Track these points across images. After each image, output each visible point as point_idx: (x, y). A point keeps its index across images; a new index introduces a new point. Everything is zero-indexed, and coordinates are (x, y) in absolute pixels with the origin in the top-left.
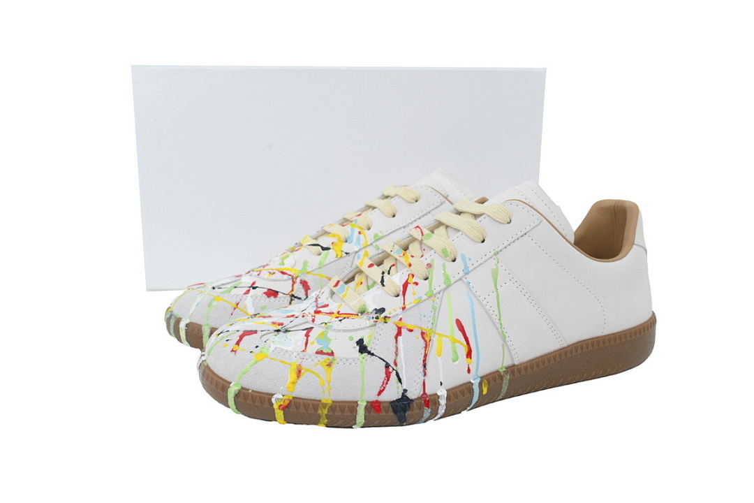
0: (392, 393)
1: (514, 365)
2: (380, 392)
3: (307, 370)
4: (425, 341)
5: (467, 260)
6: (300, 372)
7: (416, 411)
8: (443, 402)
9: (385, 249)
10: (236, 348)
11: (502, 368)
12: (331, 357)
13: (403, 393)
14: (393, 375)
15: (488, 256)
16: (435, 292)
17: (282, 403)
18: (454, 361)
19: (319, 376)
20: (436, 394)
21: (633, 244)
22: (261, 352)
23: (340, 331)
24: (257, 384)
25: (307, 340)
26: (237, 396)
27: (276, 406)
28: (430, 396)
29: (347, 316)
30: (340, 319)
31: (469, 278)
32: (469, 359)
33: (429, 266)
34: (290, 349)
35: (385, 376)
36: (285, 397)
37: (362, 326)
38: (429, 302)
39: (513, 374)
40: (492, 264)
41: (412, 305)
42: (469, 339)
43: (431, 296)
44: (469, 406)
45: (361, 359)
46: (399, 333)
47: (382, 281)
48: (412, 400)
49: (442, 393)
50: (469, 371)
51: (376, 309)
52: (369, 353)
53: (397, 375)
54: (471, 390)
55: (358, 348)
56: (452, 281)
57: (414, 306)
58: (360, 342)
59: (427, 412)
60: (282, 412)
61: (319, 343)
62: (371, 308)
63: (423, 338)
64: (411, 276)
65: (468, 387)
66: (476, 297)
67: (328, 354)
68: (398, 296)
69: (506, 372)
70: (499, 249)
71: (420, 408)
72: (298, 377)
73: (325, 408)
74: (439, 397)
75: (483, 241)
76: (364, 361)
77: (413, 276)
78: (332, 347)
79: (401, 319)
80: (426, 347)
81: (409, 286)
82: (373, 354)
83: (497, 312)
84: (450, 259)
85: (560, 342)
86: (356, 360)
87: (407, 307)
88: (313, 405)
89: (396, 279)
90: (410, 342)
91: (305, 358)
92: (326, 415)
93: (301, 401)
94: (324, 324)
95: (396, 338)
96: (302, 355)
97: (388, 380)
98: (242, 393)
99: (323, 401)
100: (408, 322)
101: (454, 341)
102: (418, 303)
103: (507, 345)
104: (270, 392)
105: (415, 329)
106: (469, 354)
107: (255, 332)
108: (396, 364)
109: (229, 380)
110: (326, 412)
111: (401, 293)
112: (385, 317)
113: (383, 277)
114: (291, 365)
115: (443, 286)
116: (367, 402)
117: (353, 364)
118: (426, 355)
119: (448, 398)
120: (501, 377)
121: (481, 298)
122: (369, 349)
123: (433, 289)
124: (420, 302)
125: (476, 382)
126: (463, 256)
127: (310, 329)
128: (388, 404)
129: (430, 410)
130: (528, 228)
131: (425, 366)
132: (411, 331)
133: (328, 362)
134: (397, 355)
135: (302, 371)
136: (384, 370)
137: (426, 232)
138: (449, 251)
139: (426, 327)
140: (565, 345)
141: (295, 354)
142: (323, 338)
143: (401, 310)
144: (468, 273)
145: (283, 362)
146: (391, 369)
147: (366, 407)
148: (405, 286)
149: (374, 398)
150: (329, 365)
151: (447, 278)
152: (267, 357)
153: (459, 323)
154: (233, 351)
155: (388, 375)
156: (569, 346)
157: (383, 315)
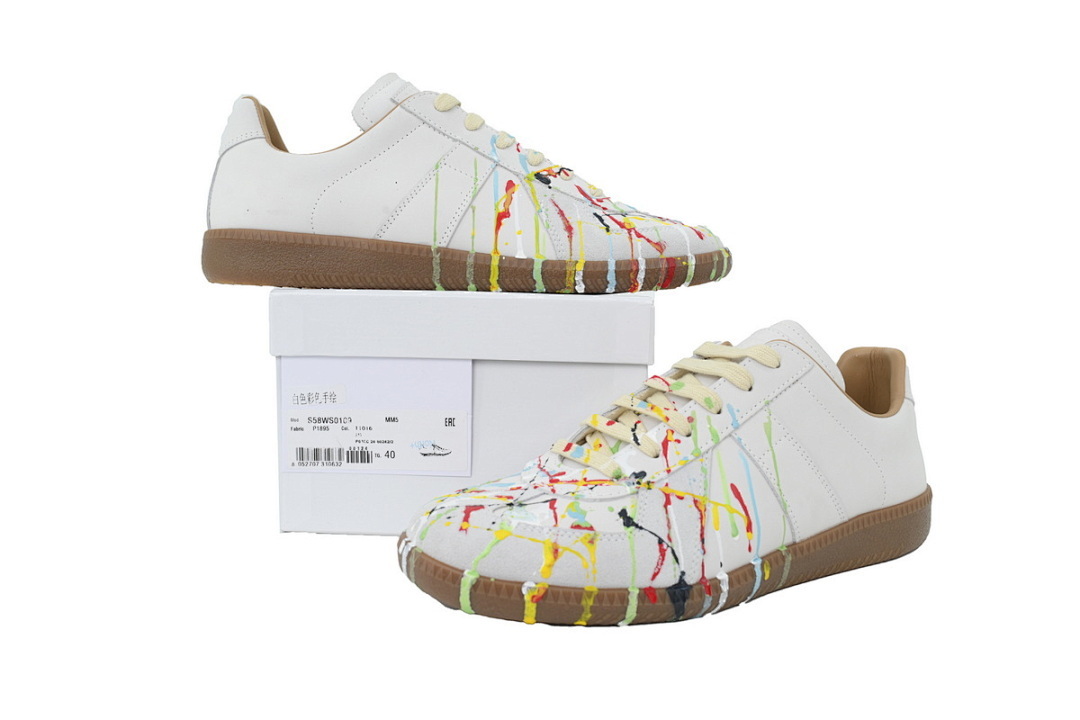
0: (668, 578)
1: (794, 543)
2: (655, 576)
3: (565, 549)
4: (700, 511)
5: (735, 411)
6: (556, 552)
7: (697, 599)
8: (725, 588)
9: (619, 404)
10: (465, 525)
11: (782, 547)
12: (592, 532)
13: (681, 577)
14: (669, 553)
15: (759, 407)
16: (702, 451)
17: (536, 593)
18: (734, 536)
19: (581, 557)
20: (716, 578)
21: (904, 397)
22: (502, 528)
23: (595, 500)
24: (501, 569)
25: (555, 513)
26: (474, 587)
27: (527, 598)
28: (710, 580)
29: (600, 483)
30: (590, 486)
31: (740, 433)
32: (749, 533)
33: (690, 419)
34: (537, 523)
35: (658, 554)
36: (538, 586)
37: (621, 494)
38: (697, 463)
39: (795, 554)
40: (763, 416)
41: (678, 467)
42: (748, 509)
43: (699, 455)
44: (749, 594)
45: (629, 534)
46: (668, 502)
47: (636, 439)
48: (691, 586)
49: (723, 576)
50: (750, 549)
51: (634, 473)
52: (637, 526)
53: (673, 552)
54: (753, 574)
55: (621, 520)
56: (721, 437)
57: (679, 469)
58: (623, 513)
59: (708, 600)
60: (535, 605)
61: (571, 515)
62: (628, 472)
63: (697, 507)
64: (670, 433)
65: (749, 569)
66: (750, 456)
67: (586, 528)
68: (657, 457)
69: (788, 551)
70: (770, 398)
71: (701, 595)
72: (556, 558)
73: (589, 597)
74: (720, 581)
75: (750, 389)
76: (632, 536)
77: (673, 432)
78: (589, 520)
79: (667, 485)
80: (701, 518)
81: (671, 445)
82: (641, 528)
83: (774, 476)
84: (715, 410)
85: (842, 515)
86: (622, 536)
87: (672, 469)
88: (575, 594)
89: (652, 436)
90: (683, 512)
91: (560, 533)
92: (591, 607)
93: (561, 590)
94: (570, 495)
95: (665, 506)
96: (554, 530)
97: (663, 559)
98: (482, 583)
99: (587, 589)
100: (676, 488)
101: (732, 511)
102: (685, 465)
103: (788, 517)
104: (519, 580)
105: (686, 496)
106: (749, 528)
107: (482, 507)
108: (670, 540)
109: (460, 568)
110: (591, 602)
111: (661, 453)
112: (648, 483)
113: (634, 435)
114: (544, 543)
115: (712, 444)
116: (640, 589)
117: (620, 540)
118: (702, 528)
119: (731, 583)
120: (783, 558)
121: (756, 458)
122: (635, 521)
123: (699, 446)
124: (686, 464)
125: (757, 563)
126: (729, 406)
127: (552, 503)
128: (664, 591)
129: (711, 599)
130: (800, 374)
131: (703, 540)
132: (681, 498)
133: (589, 538)
134: (669, 527)
135: (560, 550)
136: (657, 547)
137: (671, 381)
138: (714, 401)
139: (699, 494)
140: (846, 519)
141: (546, 530)
142: (573, 510)
143: (666, 473)
144: (737, 428)
145: (533, 540)
146: (665, 547)
147: (639, 594)
148: (665, 444)
149: (647, 583)
150: (591, 542)
151: (715, 435)
152: (511, 534)
153: (734, 488)
154: (461, 529)
155: (663, 552)
156: (850, 520)
157: (644, 480)
